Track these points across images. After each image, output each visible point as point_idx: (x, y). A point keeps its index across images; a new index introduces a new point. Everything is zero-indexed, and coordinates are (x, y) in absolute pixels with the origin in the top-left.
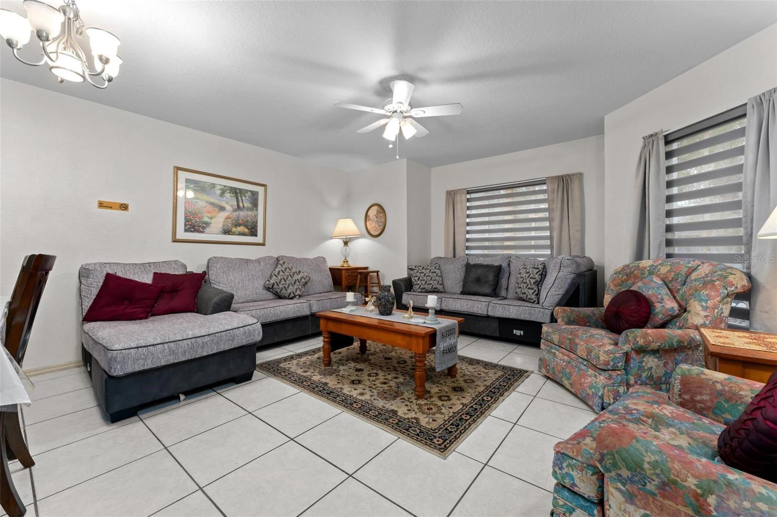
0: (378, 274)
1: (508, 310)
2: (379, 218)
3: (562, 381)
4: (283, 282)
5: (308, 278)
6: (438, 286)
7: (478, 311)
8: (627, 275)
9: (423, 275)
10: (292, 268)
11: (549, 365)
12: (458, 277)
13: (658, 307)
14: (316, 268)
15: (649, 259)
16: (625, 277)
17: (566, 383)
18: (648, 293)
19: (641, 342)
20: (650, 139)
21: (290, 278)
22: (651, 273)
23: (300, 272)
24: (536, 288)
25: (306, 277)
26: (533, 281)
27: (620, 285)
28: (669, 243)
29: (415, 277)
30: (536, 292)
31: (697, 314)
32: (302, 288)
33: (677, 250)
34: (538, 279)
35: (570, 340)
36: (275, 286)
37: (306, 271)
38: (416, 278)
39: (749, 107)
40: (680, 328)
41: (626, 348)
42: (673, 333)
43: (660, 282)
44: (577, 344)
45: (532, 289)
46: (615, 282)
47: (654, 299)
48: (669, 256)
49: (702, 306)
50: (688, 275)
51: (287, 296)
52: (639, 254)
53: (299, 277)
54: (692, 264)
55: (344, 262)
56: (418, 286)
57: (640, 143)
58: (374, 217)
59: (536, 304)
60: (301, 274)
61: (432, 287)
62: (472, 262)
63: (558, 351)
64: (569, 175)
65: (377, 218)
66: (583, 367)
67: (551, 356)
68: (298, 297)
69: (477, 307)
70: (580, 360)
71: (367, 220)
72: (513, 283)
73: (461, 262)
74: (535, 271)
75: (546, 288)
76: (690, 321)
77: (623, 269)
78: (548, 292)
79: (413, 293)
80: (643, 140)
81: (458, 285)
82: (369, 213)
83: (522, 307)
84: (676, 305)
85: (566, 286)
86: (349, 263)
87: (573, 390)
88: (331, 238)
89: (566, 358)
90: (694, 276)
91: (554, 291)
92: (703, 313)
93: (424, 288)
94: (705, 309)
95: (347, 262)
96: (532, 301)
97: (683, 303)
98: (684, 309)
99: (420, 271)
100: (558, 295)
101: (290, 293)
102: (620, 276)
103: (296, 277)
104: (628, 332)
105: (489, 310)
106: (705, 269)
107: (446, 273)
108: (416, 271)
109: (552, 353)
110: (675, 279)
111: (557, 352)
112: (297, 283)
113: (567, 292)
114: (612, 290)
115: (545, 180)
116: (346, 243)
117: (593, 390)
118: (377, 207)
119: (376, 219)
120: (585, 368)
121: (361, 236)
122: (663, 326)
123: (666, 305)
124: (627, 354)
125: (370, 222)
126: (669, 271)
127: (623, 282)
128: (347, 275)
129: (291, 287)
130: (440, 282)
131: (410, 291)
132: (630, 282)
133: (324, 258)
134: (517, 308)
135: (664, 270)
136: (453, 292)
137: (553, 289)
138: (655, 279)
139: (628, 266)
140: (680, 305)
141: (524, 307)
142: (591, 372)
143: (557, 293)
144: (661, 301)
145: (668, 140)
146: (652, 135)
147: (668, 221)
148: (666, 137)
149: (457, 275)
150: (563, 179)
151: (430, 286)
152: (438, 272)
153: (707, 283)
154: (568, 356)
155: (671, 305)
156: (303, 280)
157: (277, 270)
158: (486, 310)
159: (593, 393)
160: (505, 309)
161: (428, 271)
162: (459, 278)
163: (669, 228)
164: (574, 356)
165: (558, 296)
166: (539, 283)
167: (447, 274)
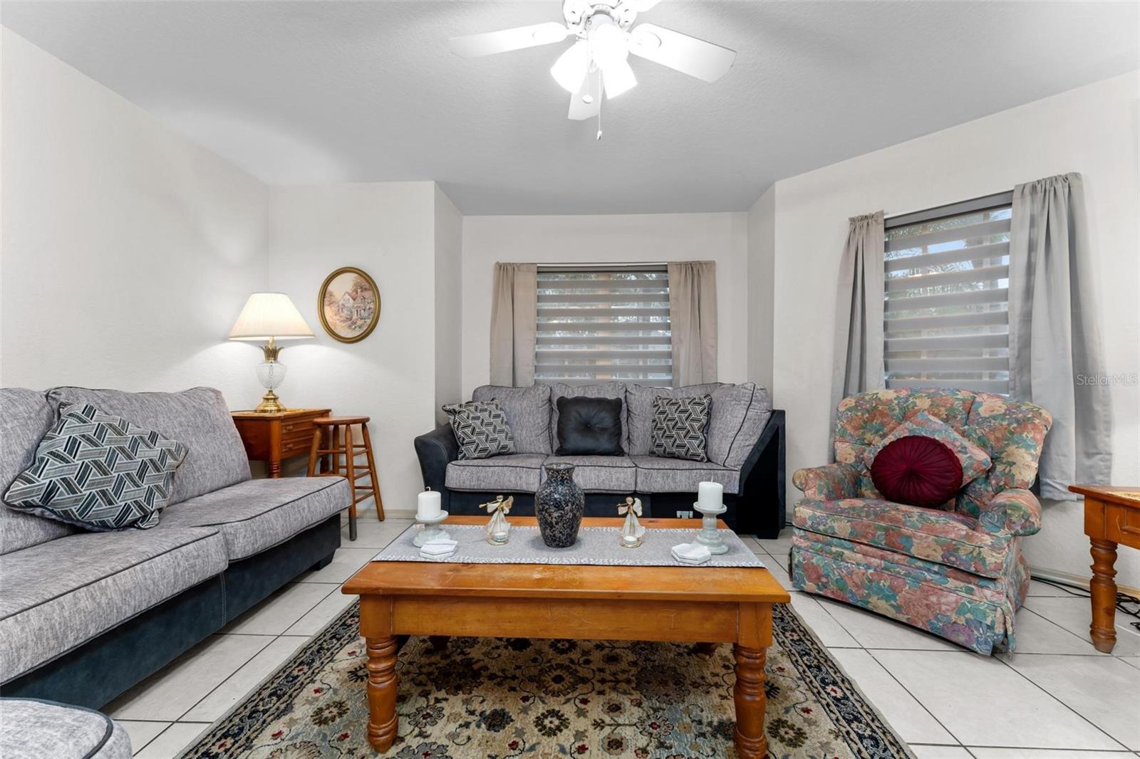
0: (364, 427)
1: (674, 479)
2: (359, 300)
3: (868, 603)
4: (94, 475)
5: (183, 453)
6: (507, 442)
7: (620, 486)
8: (868, 411)
9: (478, 422)
10: (124, 425)
11: (827, 576)
12: (539, 424)
13: (963, 459)
14: (199, 420)
16: (867, 415)
17: (882, 606)
20: (860, 223)
21: (121, 459)
23: (154, 437)
24: (702, 437)
25: (179, 448)
26: (696, 425)
27: (863, 428)
29: (464, 427)
30: (704, 443)
32: (167, 485)
34: (704, 421)
35: (886, 529)
36: (62, 495)
37: (173, 432)
38: (468, 431)
39: (1017, 195)
43: (938, 421)
44: (909, 537)
45: (697, 438)
46: (854, 423)
49: (1031, 454)
50: (969, 410)
51: (110, 520)
53: (155, 453)
54: (962, 395)
55: (268, 399)
56: (474, 446)
57: (845, 229)
58: (347, 297)
59: (707, 462)
60: (160, 441)
61: (498, 446)
62: (570, 395)
63: (852, 549)
64: (700, 263)
65: (354, 299)
66: (928, 576)
67: (829, 560)
68: (155, 515)
69: (617, 479)
70: (920, 564)
71: (326, 302)
72: (639, 429)
73: (542, 395)
74: (699, 408)
75: (727, 436)
76: (1018, 477)
77: (857, 403)
78: (732, 443)
79: (463, 462)
80: (850, 221)
81: (541, 438)
82: (331, 287)
83: (695, 471)
84: (984, 454)
85: (760, 431)
86: (280, 401)
87: (903, 618)
88: (226, 339)
89: (875, 561)
90: (981, 412)
91: (742, 440)
93: (485, 450)
95: (275, 399)
96: (699, 459)
99: (471, 415)
100: (748, 446)
101: (127, 509)
102: (859, 414)
103: (144, 453)
105: (639, 481)
106: (993, 402)
107: (515, 416)
108: (464, 415)
109: (831, 553)
110: (955, 416)
111: (846, 552)
112: (151, 472)
113: (761, 440)
114: (851, 435)
115: (666, 265)
116: (272, 354)
117: (969, 616)
118: (355, 275)
119: (351, 301)
120: (937, 577)
121: (311, 339)
125: (334, 308)
126: (934, 405)
127: (865, 422)
128: (284, 431)
129: (129, 487)
130: (510, 435)
131: (457, 459)
132: (877, 422)
133: (217, 393)
134: (687, 473)
135: (922, 403)
136: (533, 451)
137: (741, 438)
138: (926, 415)
139: (862, 398)
141: (698, 471)
142: (952, 583)
143: (747, 443)
144: (962, 448)
145: (888, 226)
146: (866, 217)
148: (887, 221)
149: (538, 418)
150: (692, 268)
151: (495, 445)
152: (502, 414)
154: (882, 558)
155: (982, 456)
156: (170, 461)
157: (63, 437)
158: (633, 483)
159: (967, 621)
160: (668, 477)
161: (487, 414)
162: (541, 424)
164: (897, 557)
165: (748, 448)
166: (706, 428)
167: (517, 419)
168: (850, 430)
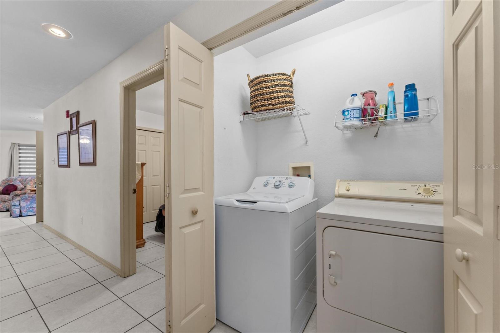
13: (19, 187)
15: (13, 176)
16: (7, 181)
18: (16, 184)
19: (17, 193)
20: (13, 144)
22: (15, 180)
27: (5, 184)
28: (20, 172)
31: (29, 187)
33: (22, 174)
40: (25, 190)
41: (12, 196)
42: (23, 191)
43: (19, 182)
46: (4, 183)
47: (17, 186)
48: (19, 175)
50: (26, 179)
52: (10, 176)
54: (27, 177)
57: (10, 144)
76: (27, 189)
77: (6, 179)
80: (11, 144)
84: (23, 186)
90: (27, 180)
92: (30, 187)
94: (30, 186)
97: (25, 186)
98: (25, 187)
102: (5, 181)
104: (12, 193)
106: (30, 178)
110: (22, 181)
122: (21, 190)
123: (20, 186)
124: (13, 197)
126: (21, 179)
132: (9, 182)
135: (19, 179)
138: (17, 181)
139: (7, 178)
140: (24, 186)
144: (20, 185)
145: (19, 146)
146: (14, 143)
147: (19, 166)
148: (19, 145)
153: (30, 181)
155: (22, 186)
163: (20, 168)
168: (2, 184)
